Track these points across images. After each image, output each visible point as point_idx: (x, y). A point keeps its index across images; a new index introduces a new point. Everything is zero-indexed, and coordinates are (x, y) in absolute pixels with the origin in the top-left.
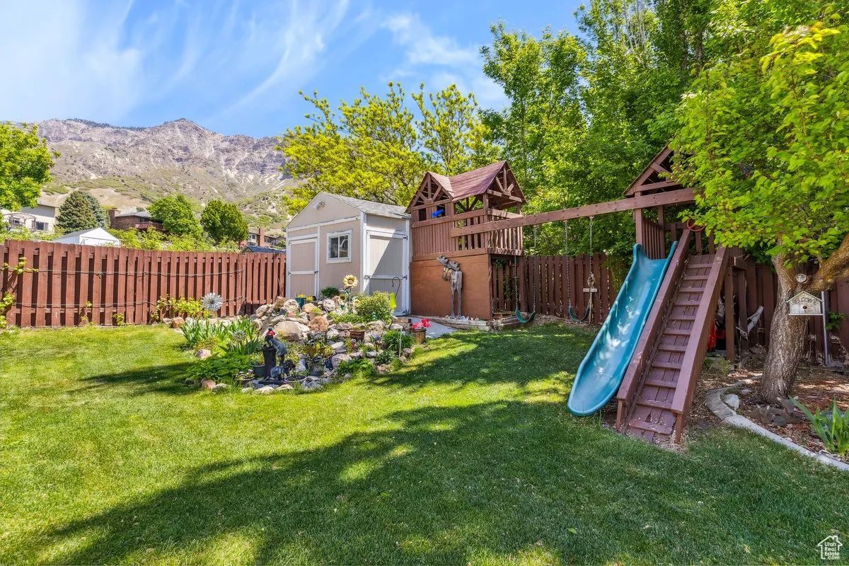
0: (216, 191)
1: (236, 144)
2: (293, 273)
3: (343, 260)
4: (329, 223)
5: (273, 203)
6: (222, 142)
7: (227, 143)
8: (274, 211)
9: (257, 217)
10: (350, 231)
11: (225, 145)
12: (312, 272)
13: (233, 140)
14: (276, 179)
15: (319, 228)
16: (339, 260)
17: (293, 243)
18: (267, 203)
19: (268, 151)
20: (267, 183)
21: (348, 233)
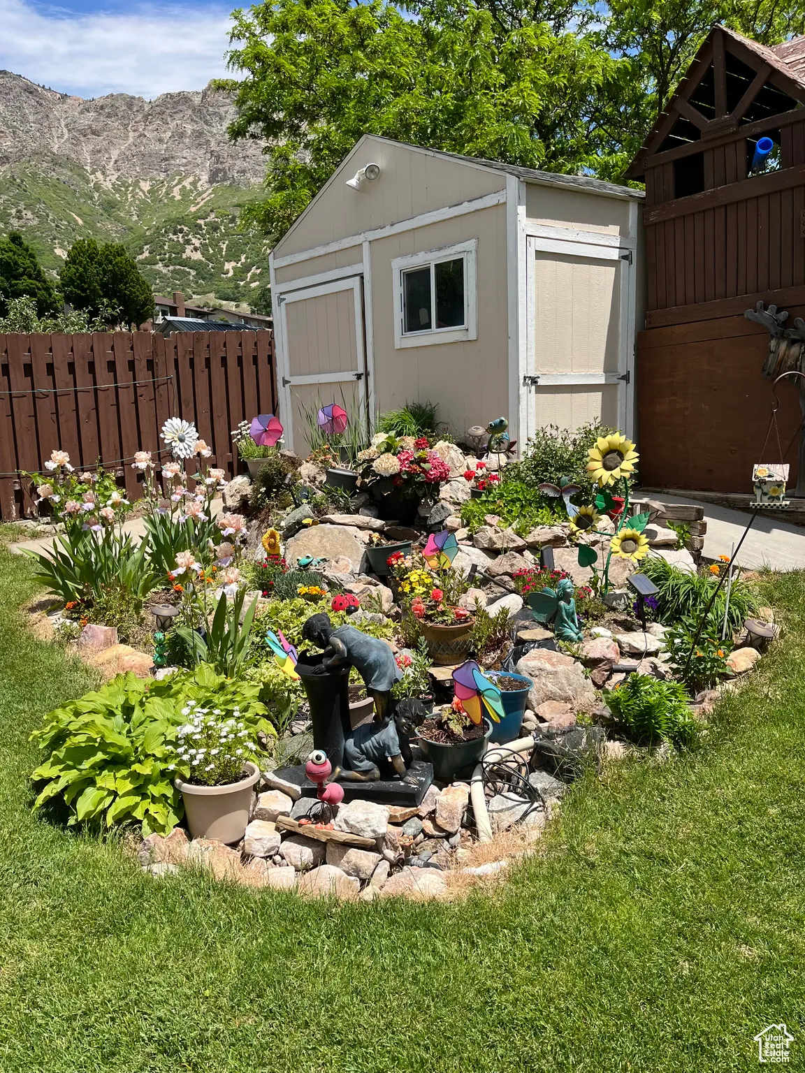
0: (80, 222)
1: (109, 116)
2: (296, 380)
3: (451, 334)
4: (399, 228)
5: (194, 241)
6: (81, 113)
7: (92, 114)
8: (197, 256)
9: (165, 271)
10: (471, 245)
11: (88, 119)
12: (349, 376)
13: (102, 107)
14: (196, 188)
15: (366, 246)
16: (437, 335)
17: (290, 298)
18: (181, 240)
19: (172, 125)
20: (178, 198)
21: (465, 250)
